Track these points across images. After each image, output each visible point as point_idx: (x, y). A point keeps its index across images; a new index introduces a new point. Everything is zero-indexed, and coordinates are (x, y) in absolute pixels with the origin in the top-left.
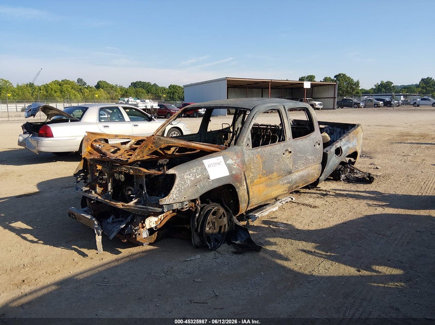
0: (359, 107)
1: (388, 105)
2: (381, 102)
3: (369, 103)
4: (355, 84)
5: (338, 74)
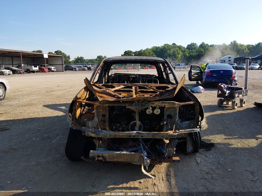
0: (76, 70)
1: (90, 69)
2: (86, 68)
3: (80, 68)
4: (68, 57)
5: (56, 51)
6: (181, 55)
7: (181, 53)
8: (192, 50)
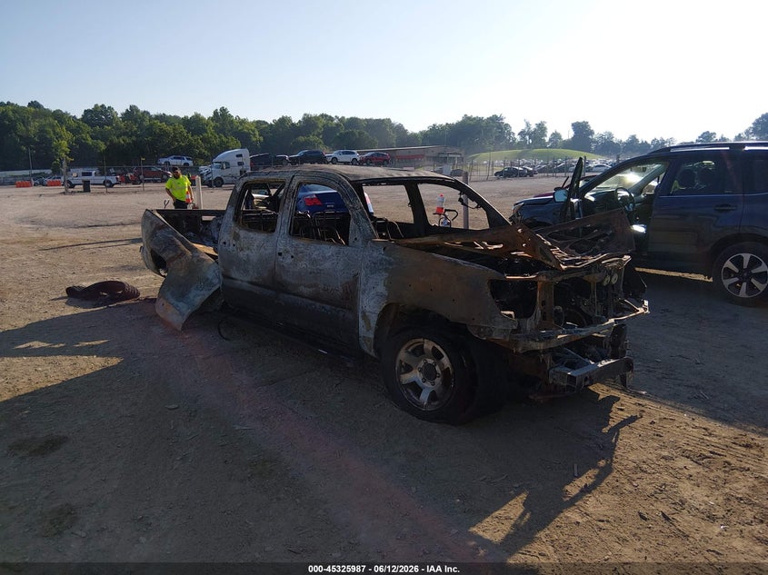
6: (68, 143)
7: (69, 135)
8: (102, 126)
